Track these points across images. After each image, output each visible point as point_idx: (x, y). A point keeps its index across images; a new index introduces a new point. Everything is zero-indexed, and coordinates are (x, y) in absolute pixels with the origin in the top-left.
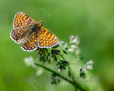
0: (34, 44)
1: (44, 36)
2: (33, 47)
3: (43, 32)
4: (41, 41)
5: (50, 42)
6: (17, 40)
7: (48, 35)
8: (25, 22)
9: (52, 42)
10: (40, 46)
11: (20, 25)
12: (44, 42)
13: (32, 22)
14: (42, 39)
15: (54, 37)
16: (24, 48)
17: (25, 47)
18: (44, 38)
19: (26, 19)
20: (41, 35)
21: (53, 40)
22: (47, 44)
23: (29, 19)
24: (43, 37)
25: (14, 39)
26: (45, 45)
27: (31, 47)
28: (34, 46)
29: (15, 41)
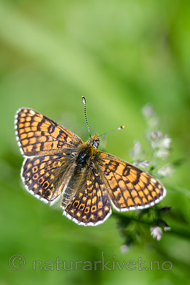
0: (100, 204)
1: (118, 177)
2: (100, 214)
3: (111, 167)
4: (116, 193)
5: (141, 194)
6: (46, 195)
7: (128, 174)
8: (51, 139)
9: (146, 192)
10: (119, 206)
11: (38, 149)
12: (126, 194)
13: (69, 139)
14: (118, 186)
15: (149, 180)
16: (77, 218)
17: (79, 214)
18: (122, 184)
19: (49, 129)
20: (109, 177)
21: (150, 188)
22: (137, 200)
23: (57, 131)
24: (118, 181)
25: (39, 193)
26: (130, 202)
27: (96, 214)
28: (103, 209)
29: (43, 199)
